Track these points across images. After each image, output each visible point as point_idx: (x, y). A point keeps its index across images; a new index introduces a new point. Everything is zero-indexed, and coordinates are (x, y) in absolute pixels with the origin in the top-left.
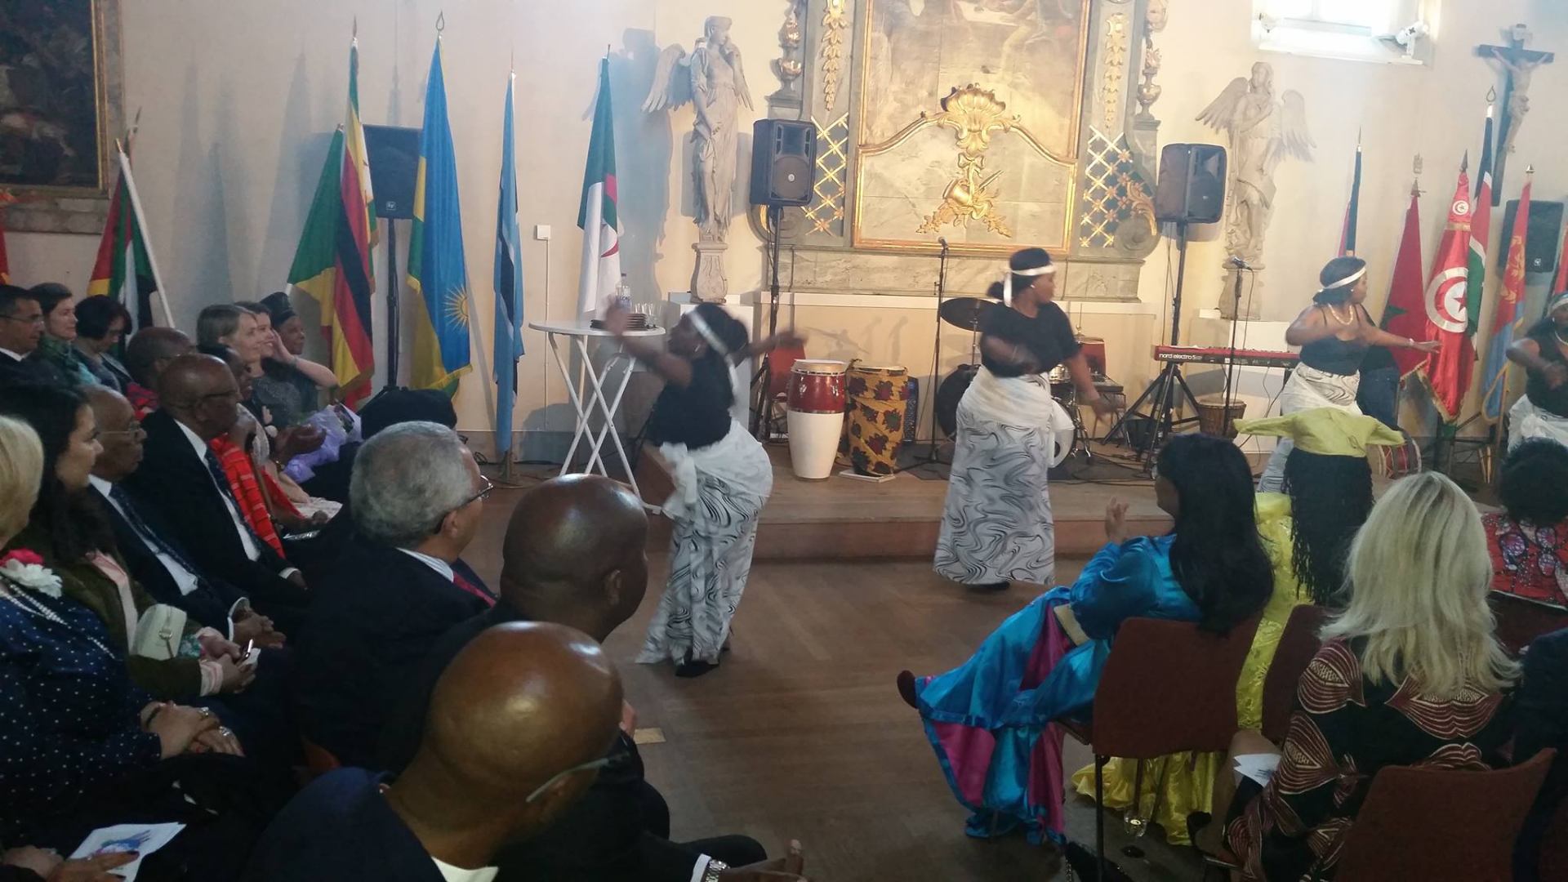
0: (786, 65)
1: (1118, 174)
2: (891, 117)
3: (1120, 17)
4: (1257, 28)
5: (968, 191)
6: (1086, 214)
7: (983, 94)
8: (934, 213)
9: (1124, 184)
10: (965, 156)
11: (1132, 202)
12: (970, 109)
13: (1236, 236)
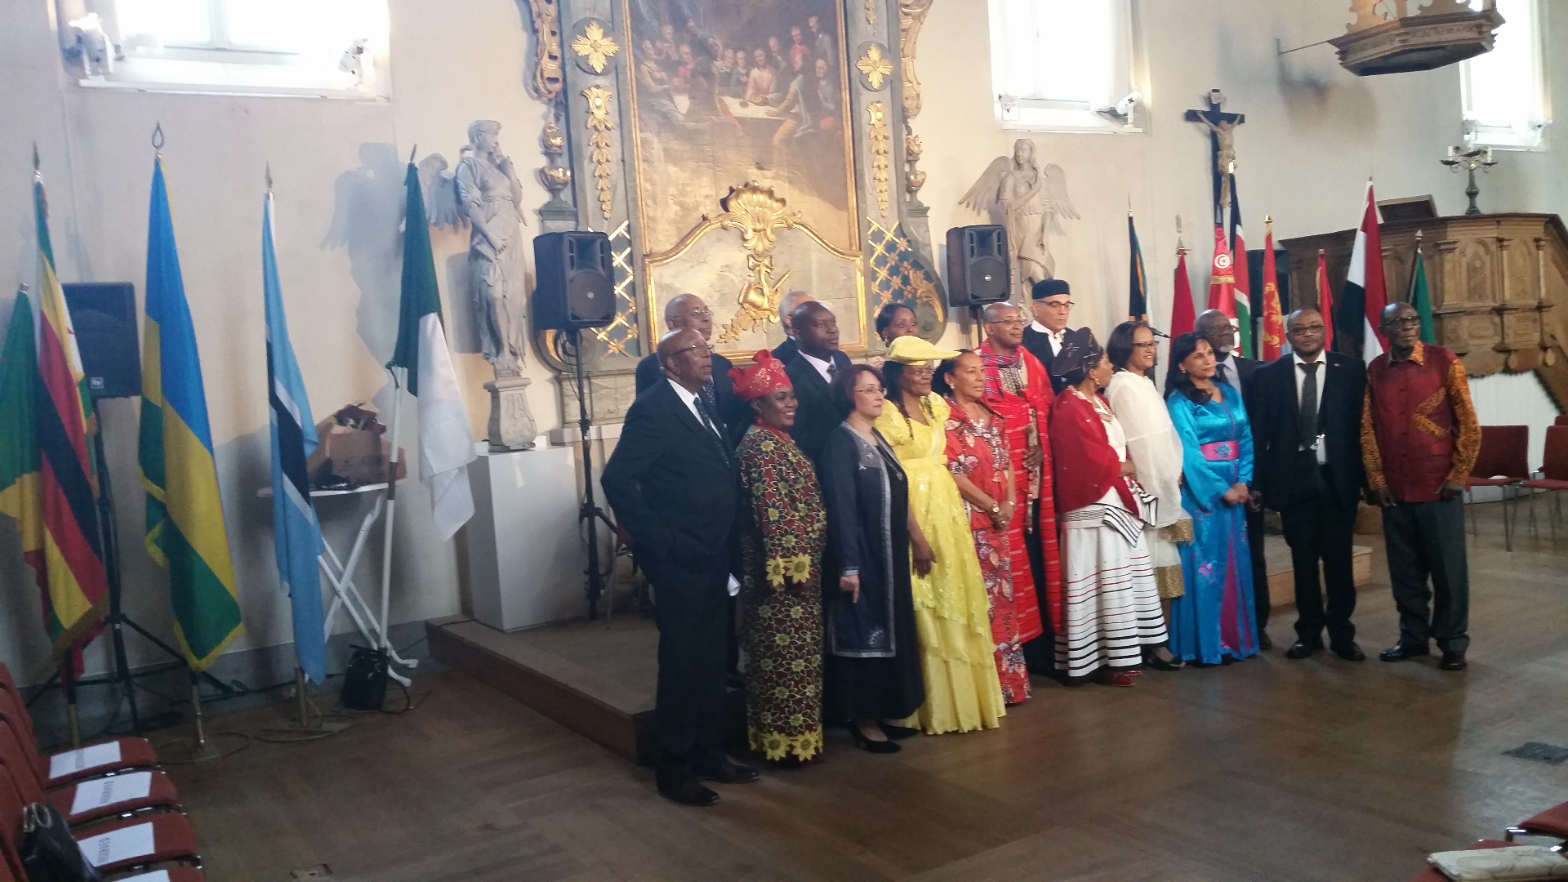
0: (553, 173)
1: (899, 264)
2: (674, 222)
3: (879, 105)
4: (998, 109)
5: (762, 294)
6: (876, 306)
7: (762, 192)
8: (732, 320)
9: (906, 273)
10: (753, 257)
11: (916, 290)
12: (752, 208)
13: (1024, 313)
